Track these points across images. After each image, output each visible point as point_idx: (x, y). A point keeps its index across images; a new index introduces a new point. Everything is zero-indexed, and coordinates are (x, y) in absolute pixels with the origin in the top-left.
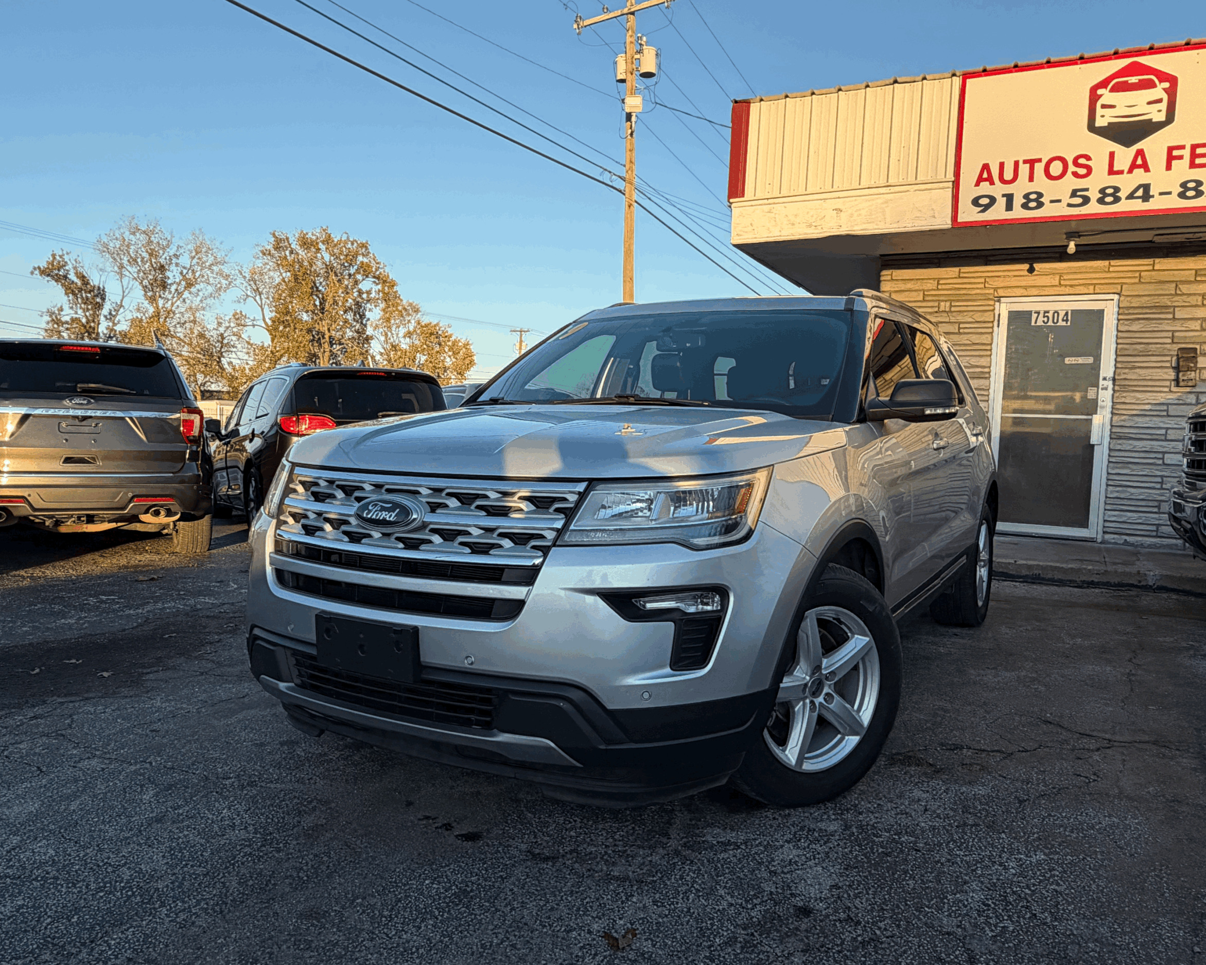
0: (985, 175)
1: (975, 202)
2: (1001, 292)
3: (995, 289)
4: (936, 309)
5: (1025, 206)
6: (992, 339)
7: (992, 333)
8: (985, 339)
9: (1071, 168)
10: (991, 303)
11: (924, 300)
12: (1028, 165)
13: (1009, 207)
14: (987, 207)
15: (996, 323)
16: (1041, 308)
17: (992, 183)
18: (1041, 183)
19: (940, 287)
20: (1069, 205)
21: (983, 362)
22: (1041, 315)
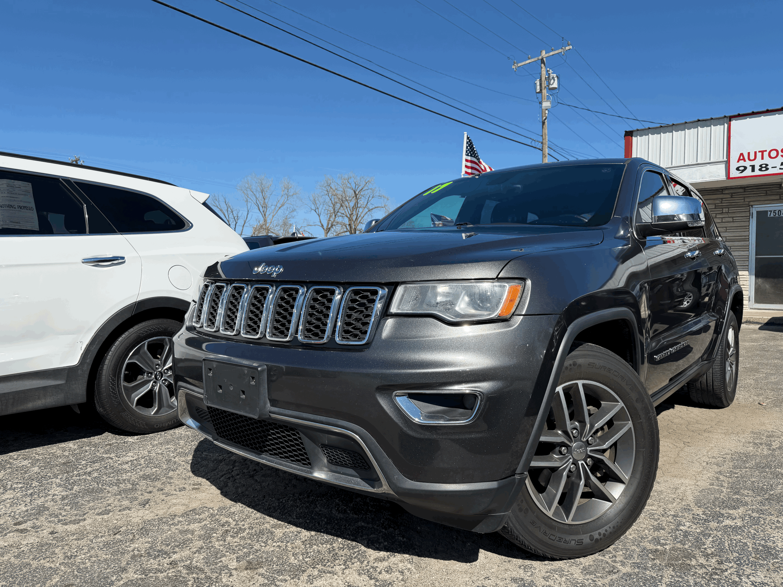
0: (742, 158)
1: (738, 169)
2: (752, 203)
3: (749, 202)
4: (721, 212)
5: (760, 170)
6: (749, 224)
7: (749, 221)
8: (746, 224)
9: (780, 153)
10: (749, 208)
11: (715, 208)
12: (761, 153)
13: (753, 170)
14: (743, 171)
15: (751, 217)
16: (772, 209)
17: (745, 161)
18: (767, 160)
19: (723, 202)
20: (780, 169)
21: (746, 234)
22: (773, 212)
